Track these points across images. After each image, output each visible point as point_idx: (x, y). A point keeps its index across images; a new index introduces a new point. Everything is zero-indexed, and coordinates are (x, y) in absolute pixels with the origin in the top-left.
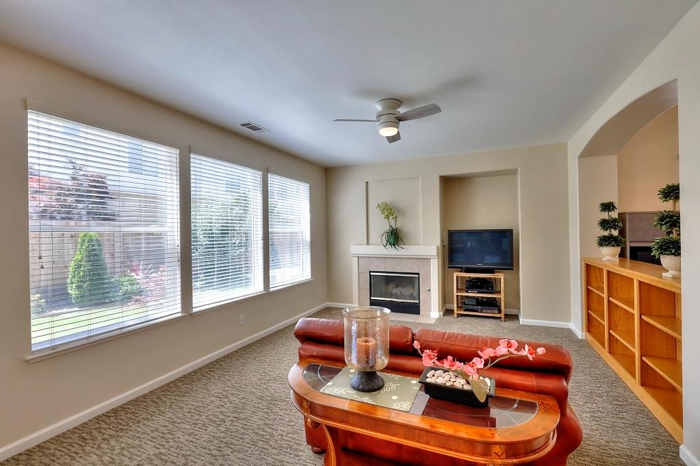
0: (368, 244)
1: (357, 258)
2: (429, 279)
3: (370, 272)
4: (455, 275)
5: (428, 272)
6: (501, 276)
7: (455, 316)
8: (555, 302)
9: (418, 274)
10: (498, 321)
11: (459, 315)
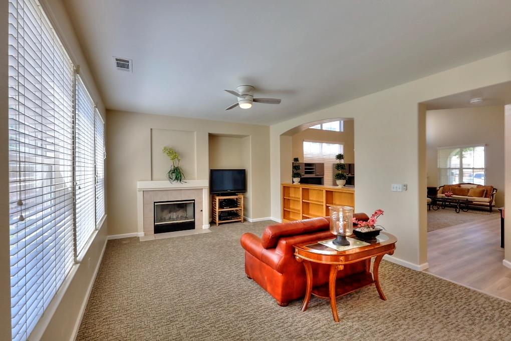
0: (152, 180)
1: (142, 192)
2: (201, 203)
3: (155, 203)
4: (217, 198)
5: (201, 198)
6: (241, 196)
7: (217, 224)
8: (265, 208)
9: (194, 200)
10: (240, 223)
11: (219, 224)
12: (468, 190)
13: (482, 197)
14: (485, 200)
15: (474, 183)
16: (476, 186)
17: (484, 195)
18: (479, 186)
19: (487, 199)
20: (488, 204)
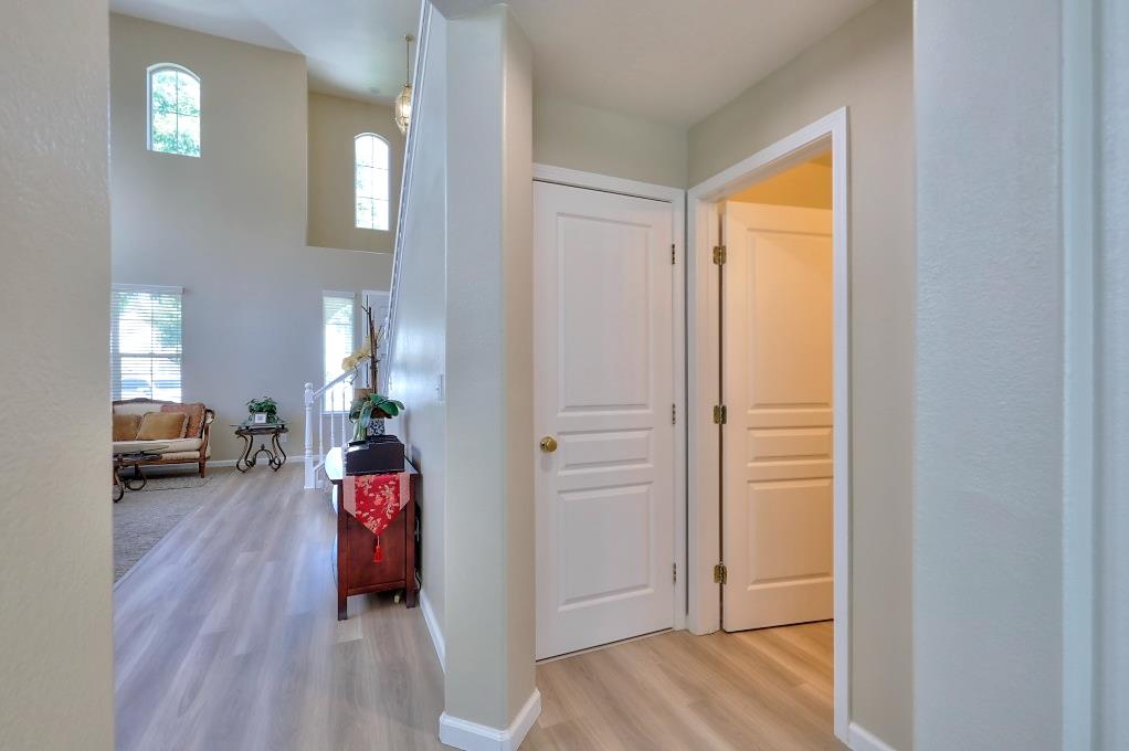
12: (138, 421)
13: (178, 437)
14: (187, 445)
15: (154, 398)
16: (159, 406)
17: (184, 429)
18: (167, 406)
19: (194, 442)
20: (197, 454)
